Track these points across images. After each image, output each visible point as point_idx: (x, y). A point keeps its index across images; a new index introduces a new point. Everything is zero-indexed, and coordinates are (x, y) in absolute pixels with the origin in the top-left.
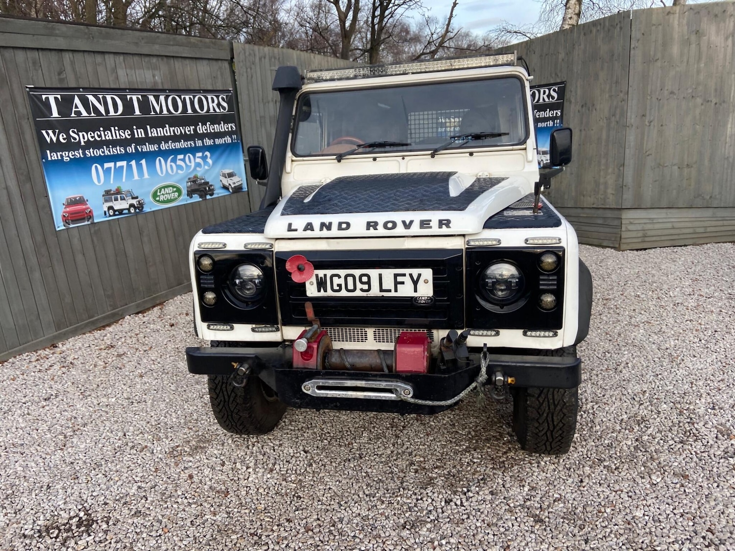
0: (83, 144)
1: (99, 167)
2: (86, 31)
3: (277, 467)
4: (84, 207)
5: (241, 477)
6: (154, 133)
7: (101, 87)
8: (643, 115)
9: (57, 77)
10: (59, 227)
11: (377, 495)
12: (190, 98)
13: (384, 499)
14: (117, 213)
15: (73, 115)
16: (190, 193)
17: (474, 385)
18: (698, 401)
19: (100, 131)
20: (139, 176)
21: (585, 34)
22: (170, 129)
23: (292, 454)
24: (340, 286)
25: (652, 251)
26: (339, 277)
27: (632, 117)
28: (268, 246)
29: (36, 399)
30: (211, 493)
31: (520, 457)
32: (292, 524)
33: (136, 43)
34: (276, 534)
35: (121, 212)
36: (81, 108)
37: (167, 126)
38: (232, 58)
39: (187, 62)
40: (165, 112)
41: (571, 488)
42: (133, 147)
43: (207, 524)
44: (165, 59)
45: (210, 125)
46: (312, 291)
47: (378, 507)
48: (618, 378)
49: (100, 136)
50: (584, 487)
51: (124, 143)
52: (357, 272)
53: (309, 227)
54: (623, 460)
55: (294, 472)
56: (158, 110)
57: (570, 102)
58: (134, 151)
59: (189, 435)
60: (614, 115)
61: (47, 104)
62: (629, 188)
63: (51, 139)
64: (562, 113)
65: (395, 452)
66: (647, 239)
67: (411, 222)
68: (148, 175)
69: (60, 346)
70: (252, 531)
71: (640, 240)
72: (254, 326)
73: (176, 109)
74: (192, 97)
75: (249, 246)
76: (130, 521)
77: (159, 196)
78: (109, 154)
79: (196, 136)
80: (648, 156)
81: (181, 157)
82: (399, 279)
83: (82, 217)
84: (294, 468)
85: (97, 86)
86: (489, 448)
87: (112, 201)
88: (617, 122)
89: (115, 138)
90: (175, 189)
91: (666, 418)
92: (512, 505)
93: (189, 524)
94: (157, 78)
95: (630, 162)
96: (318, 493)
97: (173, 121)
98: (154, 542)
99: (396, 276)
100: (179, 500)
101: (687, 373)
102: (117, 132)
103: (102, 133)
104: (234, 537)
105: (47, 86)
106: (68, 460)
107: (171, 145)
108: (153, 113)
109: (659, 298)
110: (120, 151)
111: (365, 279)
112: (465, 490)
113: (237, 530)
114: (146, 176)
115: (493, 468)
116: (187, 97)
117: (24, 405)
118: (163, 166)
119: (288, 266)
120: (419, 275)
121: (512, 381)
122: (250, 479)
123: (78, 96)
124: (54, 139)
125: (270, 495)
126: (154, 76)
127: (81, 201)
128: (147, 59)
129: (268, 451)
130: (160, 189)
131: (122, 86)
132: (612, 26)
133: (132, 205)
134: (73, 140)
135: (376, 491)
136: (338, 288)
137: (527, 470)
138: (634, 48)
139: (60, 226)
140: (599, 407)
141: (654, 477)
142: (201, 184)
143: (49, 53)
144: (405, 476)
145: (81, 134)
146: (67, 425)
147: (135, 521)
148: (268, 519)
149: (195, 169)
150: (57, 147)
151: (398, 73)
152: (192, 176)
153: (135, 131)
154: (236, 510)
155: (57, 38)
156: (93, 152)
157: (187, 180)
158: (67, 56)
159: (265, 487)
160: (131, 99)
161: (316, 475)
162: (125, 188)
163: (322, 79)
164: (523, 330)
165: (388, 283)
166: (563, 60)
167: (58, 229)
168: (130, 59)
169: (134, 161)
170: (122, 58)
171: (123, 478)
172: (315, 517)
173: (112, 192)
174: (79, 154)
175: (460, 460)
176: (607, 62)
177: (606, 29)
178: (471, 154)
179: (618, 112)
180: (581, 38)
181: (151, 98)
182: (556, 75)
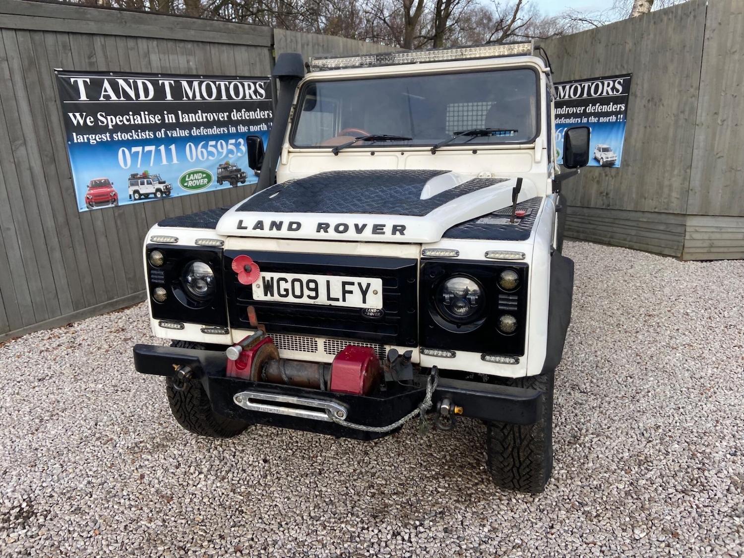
0: (110, 127)
1: (126, 150)
2: (119, 15)
3: (230, 475)
4: (109, 190)
5: (191, 482)
6: (185, 118)
7: (133, 71)
8: (716, 113)
9: (87, 61)
10: (82, 209)
11: (322, 518)
12: (225, 85)
13: (328, 525)
14: (143, 197)
15: (102, 98)
16: (220, 180)
17: (416, 411)
18: (717, 444)
19: (129, 115)
20: (167, 161)
21: (655, 23)
22: (202, 115)
23: (250, 463)
24: (286, 290)
25: (718, 263)
26: (286, 281)
27: (702, 116)
28: (218, 244)
29: (31, 379)
30: (155, 497)
31: (491, 491)
32: (223, 542)
33: (172, 28)
34: (203, 551)
35: (147, 196)
36: (111, 92)
37: (200, 111)
38: (273, 45)
39: (224, 48)
40: (198, 97)
41: (537, 534)
42: (163, 132)
43: (140, 531)
44: (201, 44)
45: (245, 112)
46: (258, 294)
47: (318, 532)
48: (632, 407)
49: (128, 120)
50: (552, 534)
51: (154, 128)
52: (305, 277)
53: (259, 225)
54: (607, 507)
55: (246, 483)
56: (191, 95)
57: (636, 96)
58: (163, 136)
59: (157, 431)
60: (683, 112)
61: (75, 87)
62: (696, 193)
63: (78, 122)
64: (626, 107)
65: (358, 471)
66: (713, 250)
67: (364, 226)
68: (177, 161)
69: (76, 325)
70: (181, 544)
71: (705, 250)
72: (204, 327)
73: (210, 95)
74: (227, 83)
75: (200, 242)
76: (67, 518)
77: (188, 181)
78: (137, 138)
79: (230, 122)
80: (719, 158)
81: (213, 143)
82: (348, 288)
83: (107, 200)
84: (248, 478)
85: (128, 71)
86: (460, 476)
87: (138, 185)
88: (686, 120)
89: (144, 122)
90: (204, 175)
91: (673, 461)
92: (464, 547)
93: (122, 529)
94: (191, 63)
95: (698, 163)
96: (262, 509)
97: (206, 107)
98: (82, 543)
99: (344, 284)
100: (122, 501)
101: (715, 409)
102: (147, 116)
103: (131, 117)
104: (161, 548)
105: (76, 70)
106: (34, 445)
107: (203, 131)
108: (185, 99)
109: (710, 318)
110: (149, 135)
111: (312, 285)
112: (418, 523)
113: (166, 541)
114: (175, 161)
115: (457, 501)
116: (222, 84)
117: (18, 384)
118: (193, 152)
119: (234, 266)
120: (369, 285)
121: (459, 411)
122: (199, 486)
123: (108, 80)
124: (82, 122)
125: (213, 506)
126: (188, 62)
127: (106, 184)
128: (182, 45)
129: (228, 457)
130: (189, 175)
131: (155, 71)
132: (685, 14)
133: (158, 190)
134: (100, 124)
135: (322, 514)
136: (285, 293)
137: (494, 507)
138: (708, 39)
139: (83, 207)
140: (599, 440)
141: (637, 531)
142: (232, 171)
143: (79, 37)
144: (359, 500)
145: (109, 118)
146: (48, 409)
147: (72, 519)
148: (201, 533)
149: (227, 155)
150: (84, 129)
151: (406, 62)
152: (223, 163)
153: (166, 116)
154: (173, 519)
155: (89, 22)
156: (121, 136)
157: (218, 166)
158: (98, 41)
159: (210, 496)
160: (163, 84)
161: (267, 489)
162: (151, 173)
163: (327, 67)
164: (481, 354)
165: (336, 292)
166: (630, 51)
167: (81, 211)
168: (164, 44)
169: (163, 146)
170: (155, 43)
171: (77, 470)
172: (250, 536)
173: (139, 176)
174: (106, 137)
175: (425, 487)
176: (678, 54)
177: (679, 18)
178: (475, 152)
179: (687, 109)
180: (651, 27)
181: (185, 84)
182: (622, 66)
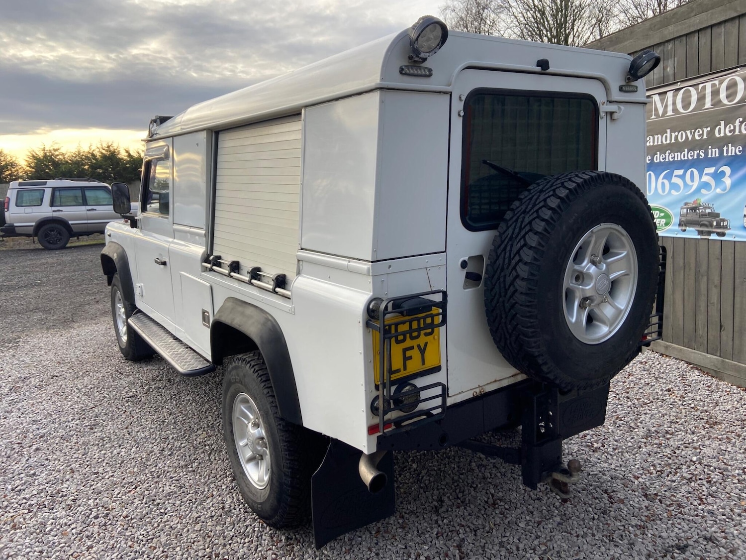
16: (683, 225)
22: (671, 136)
37: (668, 131)
40: (670, 113)
56: (661, 111)
73: (687, 106)
79: (711, 142)
81: (680, 172)
90: (662, 214)
94: (668, 69)
97: (678, 124)
107: (669, 157)
108: (653, 116)
116: (709, 86)
142: (703, 215)
149: (698, 190)
152: (691, 201)
157: (682, 204)
181: (656, 98)
